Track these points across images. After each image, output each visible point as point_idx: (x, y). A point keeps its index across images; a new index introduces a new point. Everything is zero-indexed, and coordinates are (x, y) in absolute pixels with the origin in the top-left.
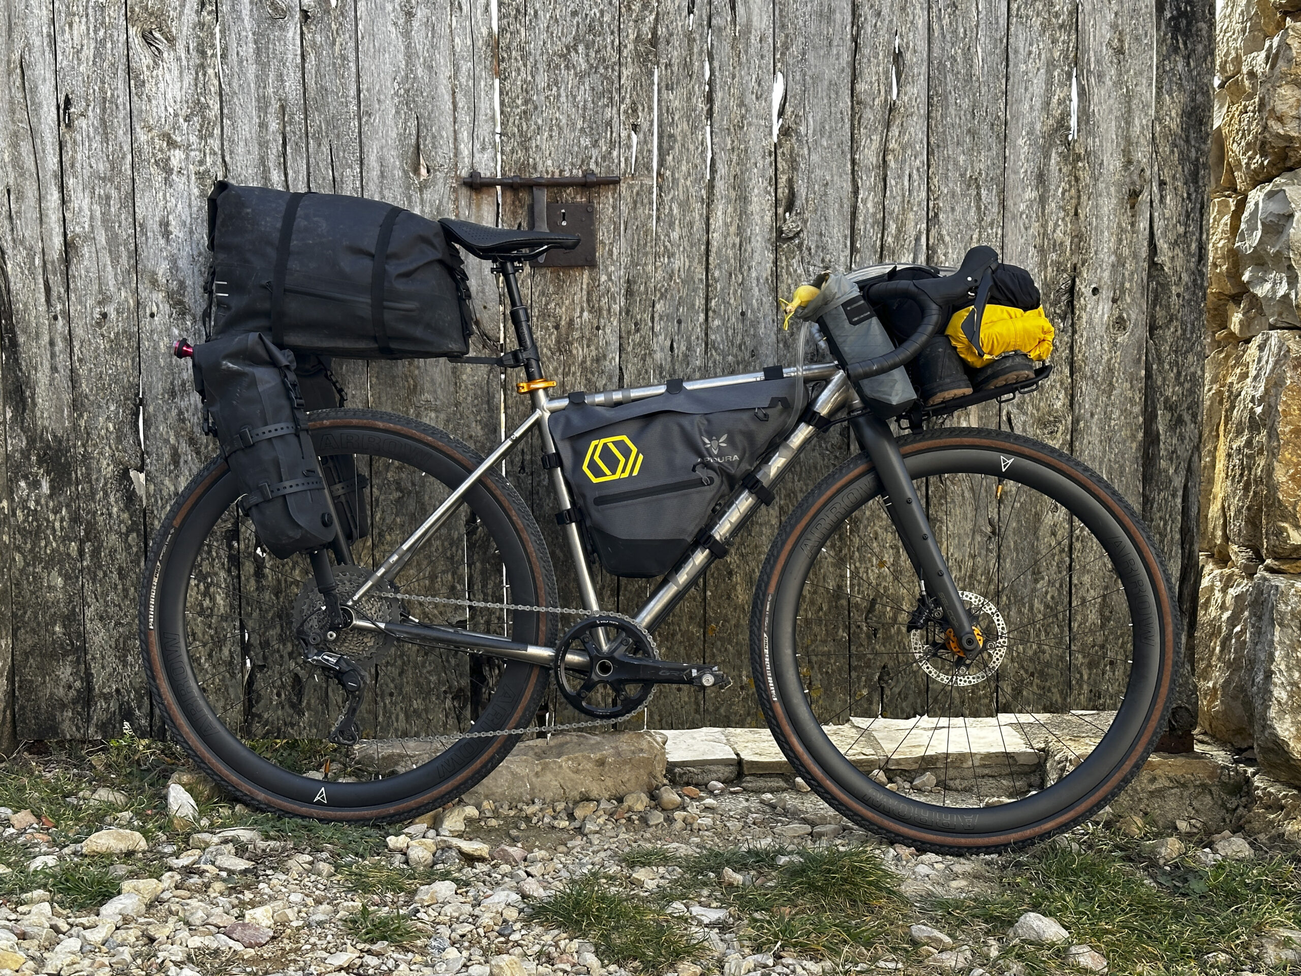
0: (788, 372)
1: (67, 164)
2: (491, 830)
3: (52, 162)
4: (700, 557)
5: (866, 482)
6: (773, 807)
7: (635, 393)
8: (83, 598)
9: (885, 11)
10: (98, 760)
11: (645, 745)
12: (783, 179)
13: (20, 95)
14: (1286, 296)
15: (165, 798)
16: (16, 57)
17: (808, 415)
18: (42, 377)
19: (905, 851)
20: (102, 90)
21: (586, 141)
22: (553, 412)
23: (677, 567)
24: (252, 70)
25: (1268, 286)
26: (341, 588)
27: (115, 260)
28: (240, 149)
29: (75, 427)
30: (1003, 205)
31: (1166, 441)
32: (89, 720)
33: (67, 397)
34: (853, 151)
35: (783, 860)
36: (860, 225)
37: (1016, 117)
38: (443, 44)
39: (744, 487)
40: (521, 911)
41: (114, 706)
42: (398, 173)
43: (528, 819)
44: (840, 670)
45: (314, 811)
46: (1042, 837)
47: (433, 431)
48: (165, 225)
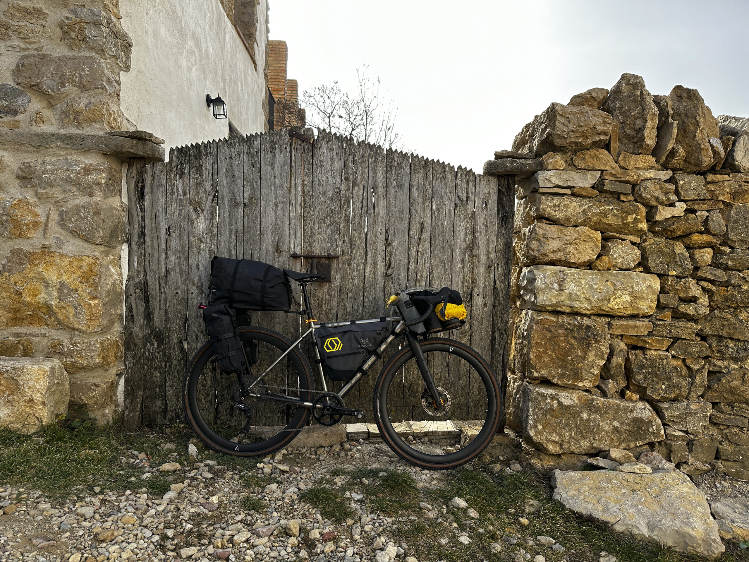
0: (387, 319)
1: (168, 247)
2: (291, 459)
3: (163, 246)
4: (359, 375)
5: (410, 353)
6: (379, 449)
7: (341, 324)
8: (165, 380)
9: (419, 211)
10: (168, 431)
11: (340, 428)
12: (387, 259)
13: (154, 226)
14: (534, 301)
15: (188, 447)
16: (154, 214)
17: (393, 333)
18: (156, 311)
19: (418, 469)
20: (180, 225)
21: (329, 245)
22: (315, 329)
23: (352, 378)
24: (227, 220)
25: (528, 297)
26: (246, 383)
27: (181, 276)
28: (223, 244)
29: (166, 327)
30: (452, 268)
31: (498, 340)
32: (166, 418)
33: (164, 318)
34: (408, 251)
35: (381, 474)
36: (410, 273)
37: (456, 243)
38: (287, 215)
39: (373, 354)
40: (298, 496)
41: (174, 414)
42: (271, 252)
43: (302, 454)
44: (400, 406)
45: (235, 453)
46: (460, 465)
47: (278, 334)
48: (198, 266)
